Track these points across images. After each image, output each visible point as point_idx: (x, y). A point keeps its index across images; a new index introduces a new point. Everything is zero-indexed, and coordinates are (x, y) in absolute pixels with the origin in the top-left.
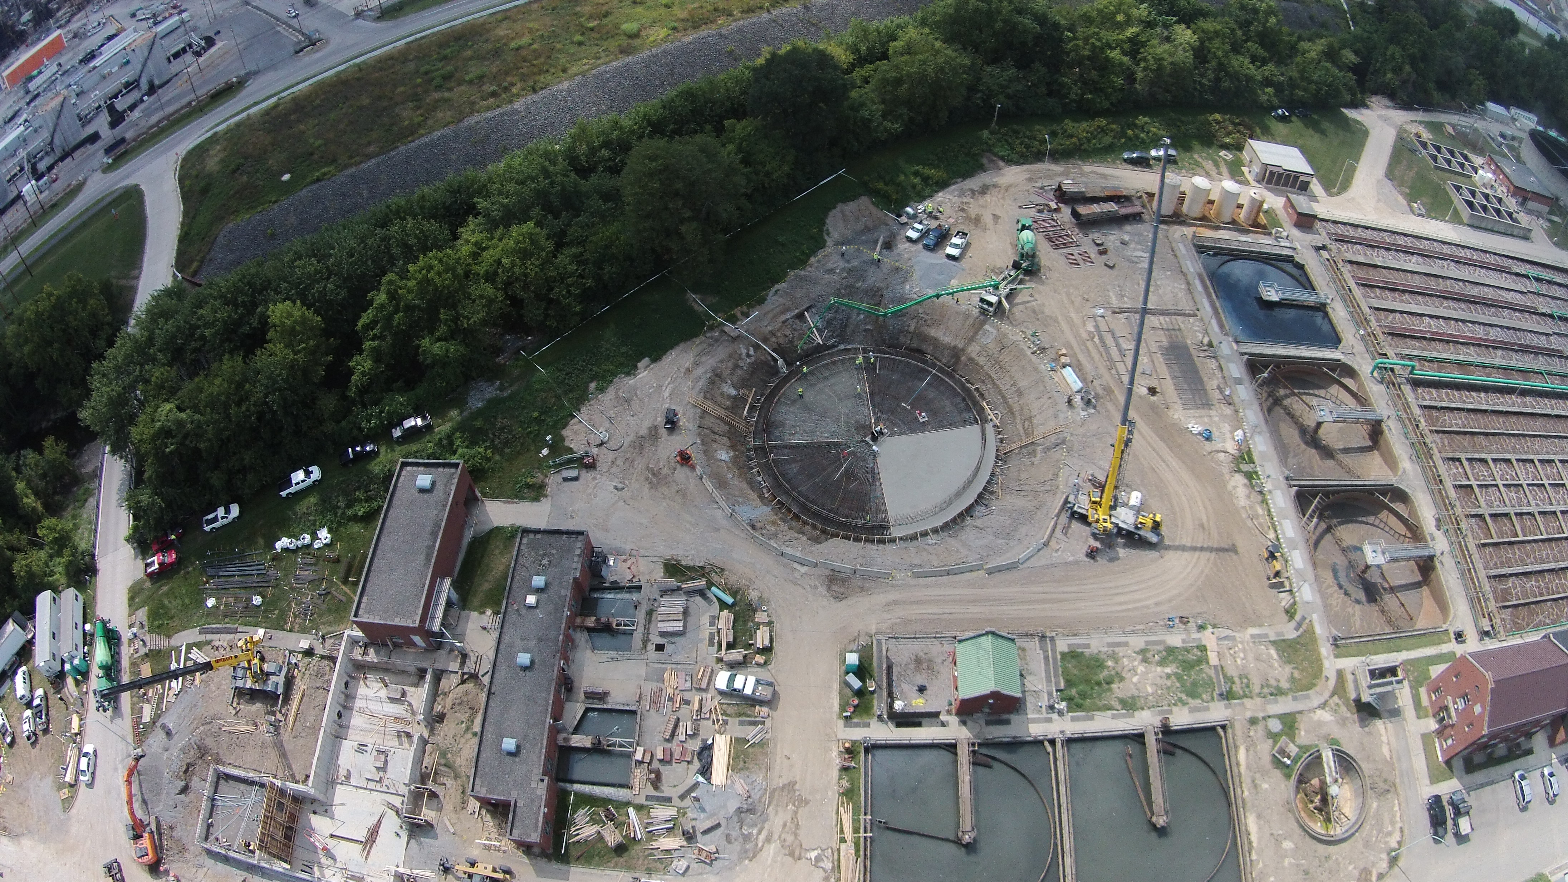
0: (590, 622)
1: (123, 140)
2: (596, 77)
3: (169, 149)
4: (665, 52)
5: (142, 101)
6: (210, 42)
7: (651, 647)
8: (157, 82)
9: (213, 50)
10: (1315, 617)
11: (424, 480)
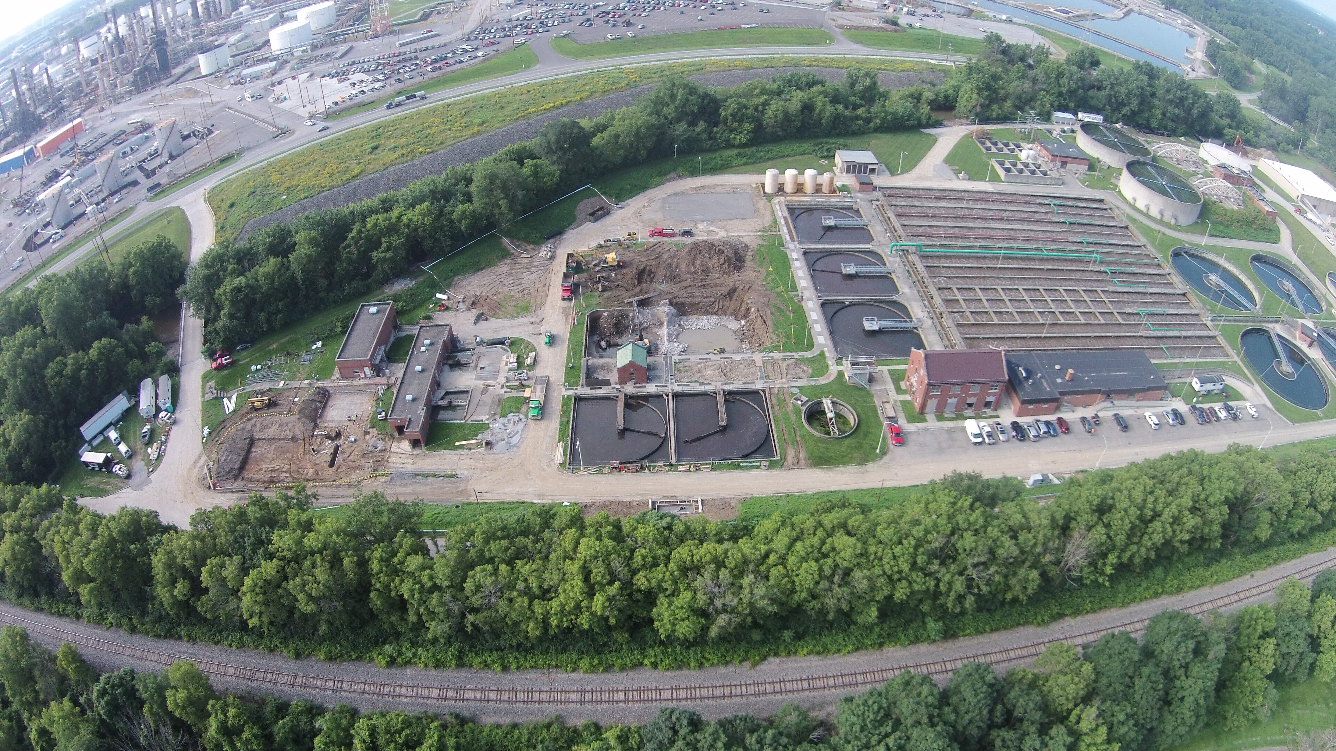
0: (450, 362)
1: (159, 185)
2: (458, 147)
3: (198, 188)
4: (497, 133)
5: (167, 163)
6: (210, 132)
7: (479, 368)
8: (174, 154)
9: (212, 135)
10: (825, 349)
11: (373, 310)
